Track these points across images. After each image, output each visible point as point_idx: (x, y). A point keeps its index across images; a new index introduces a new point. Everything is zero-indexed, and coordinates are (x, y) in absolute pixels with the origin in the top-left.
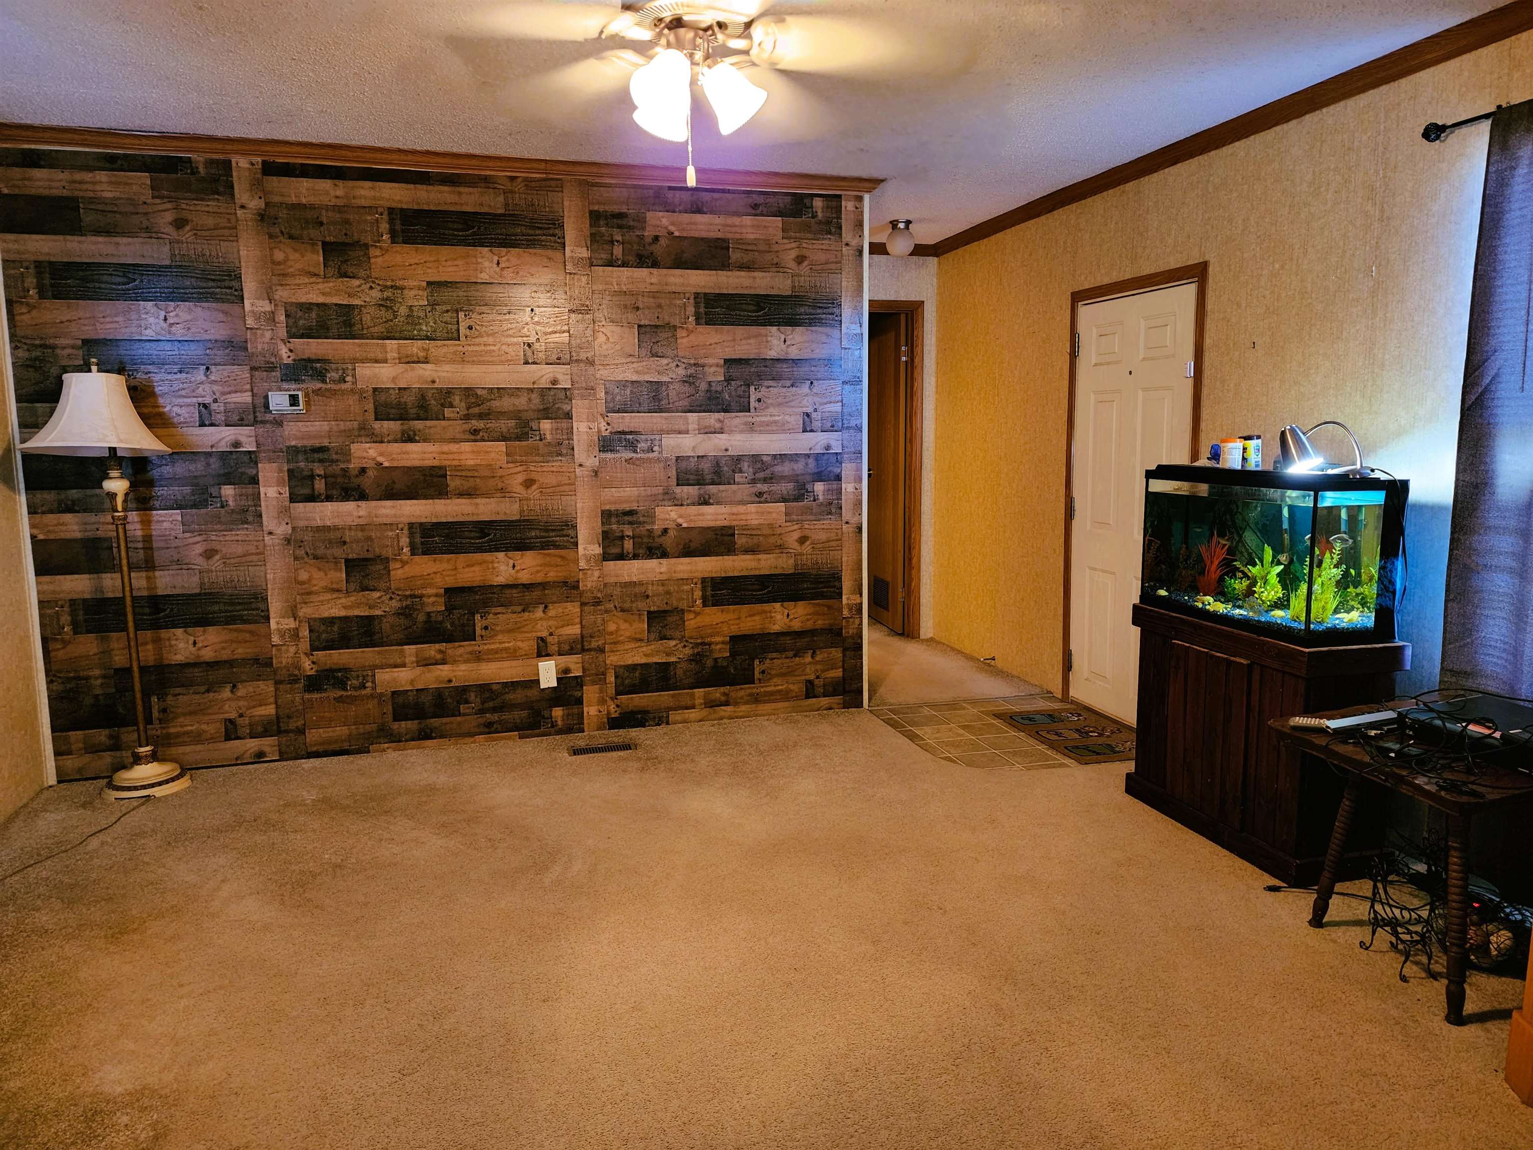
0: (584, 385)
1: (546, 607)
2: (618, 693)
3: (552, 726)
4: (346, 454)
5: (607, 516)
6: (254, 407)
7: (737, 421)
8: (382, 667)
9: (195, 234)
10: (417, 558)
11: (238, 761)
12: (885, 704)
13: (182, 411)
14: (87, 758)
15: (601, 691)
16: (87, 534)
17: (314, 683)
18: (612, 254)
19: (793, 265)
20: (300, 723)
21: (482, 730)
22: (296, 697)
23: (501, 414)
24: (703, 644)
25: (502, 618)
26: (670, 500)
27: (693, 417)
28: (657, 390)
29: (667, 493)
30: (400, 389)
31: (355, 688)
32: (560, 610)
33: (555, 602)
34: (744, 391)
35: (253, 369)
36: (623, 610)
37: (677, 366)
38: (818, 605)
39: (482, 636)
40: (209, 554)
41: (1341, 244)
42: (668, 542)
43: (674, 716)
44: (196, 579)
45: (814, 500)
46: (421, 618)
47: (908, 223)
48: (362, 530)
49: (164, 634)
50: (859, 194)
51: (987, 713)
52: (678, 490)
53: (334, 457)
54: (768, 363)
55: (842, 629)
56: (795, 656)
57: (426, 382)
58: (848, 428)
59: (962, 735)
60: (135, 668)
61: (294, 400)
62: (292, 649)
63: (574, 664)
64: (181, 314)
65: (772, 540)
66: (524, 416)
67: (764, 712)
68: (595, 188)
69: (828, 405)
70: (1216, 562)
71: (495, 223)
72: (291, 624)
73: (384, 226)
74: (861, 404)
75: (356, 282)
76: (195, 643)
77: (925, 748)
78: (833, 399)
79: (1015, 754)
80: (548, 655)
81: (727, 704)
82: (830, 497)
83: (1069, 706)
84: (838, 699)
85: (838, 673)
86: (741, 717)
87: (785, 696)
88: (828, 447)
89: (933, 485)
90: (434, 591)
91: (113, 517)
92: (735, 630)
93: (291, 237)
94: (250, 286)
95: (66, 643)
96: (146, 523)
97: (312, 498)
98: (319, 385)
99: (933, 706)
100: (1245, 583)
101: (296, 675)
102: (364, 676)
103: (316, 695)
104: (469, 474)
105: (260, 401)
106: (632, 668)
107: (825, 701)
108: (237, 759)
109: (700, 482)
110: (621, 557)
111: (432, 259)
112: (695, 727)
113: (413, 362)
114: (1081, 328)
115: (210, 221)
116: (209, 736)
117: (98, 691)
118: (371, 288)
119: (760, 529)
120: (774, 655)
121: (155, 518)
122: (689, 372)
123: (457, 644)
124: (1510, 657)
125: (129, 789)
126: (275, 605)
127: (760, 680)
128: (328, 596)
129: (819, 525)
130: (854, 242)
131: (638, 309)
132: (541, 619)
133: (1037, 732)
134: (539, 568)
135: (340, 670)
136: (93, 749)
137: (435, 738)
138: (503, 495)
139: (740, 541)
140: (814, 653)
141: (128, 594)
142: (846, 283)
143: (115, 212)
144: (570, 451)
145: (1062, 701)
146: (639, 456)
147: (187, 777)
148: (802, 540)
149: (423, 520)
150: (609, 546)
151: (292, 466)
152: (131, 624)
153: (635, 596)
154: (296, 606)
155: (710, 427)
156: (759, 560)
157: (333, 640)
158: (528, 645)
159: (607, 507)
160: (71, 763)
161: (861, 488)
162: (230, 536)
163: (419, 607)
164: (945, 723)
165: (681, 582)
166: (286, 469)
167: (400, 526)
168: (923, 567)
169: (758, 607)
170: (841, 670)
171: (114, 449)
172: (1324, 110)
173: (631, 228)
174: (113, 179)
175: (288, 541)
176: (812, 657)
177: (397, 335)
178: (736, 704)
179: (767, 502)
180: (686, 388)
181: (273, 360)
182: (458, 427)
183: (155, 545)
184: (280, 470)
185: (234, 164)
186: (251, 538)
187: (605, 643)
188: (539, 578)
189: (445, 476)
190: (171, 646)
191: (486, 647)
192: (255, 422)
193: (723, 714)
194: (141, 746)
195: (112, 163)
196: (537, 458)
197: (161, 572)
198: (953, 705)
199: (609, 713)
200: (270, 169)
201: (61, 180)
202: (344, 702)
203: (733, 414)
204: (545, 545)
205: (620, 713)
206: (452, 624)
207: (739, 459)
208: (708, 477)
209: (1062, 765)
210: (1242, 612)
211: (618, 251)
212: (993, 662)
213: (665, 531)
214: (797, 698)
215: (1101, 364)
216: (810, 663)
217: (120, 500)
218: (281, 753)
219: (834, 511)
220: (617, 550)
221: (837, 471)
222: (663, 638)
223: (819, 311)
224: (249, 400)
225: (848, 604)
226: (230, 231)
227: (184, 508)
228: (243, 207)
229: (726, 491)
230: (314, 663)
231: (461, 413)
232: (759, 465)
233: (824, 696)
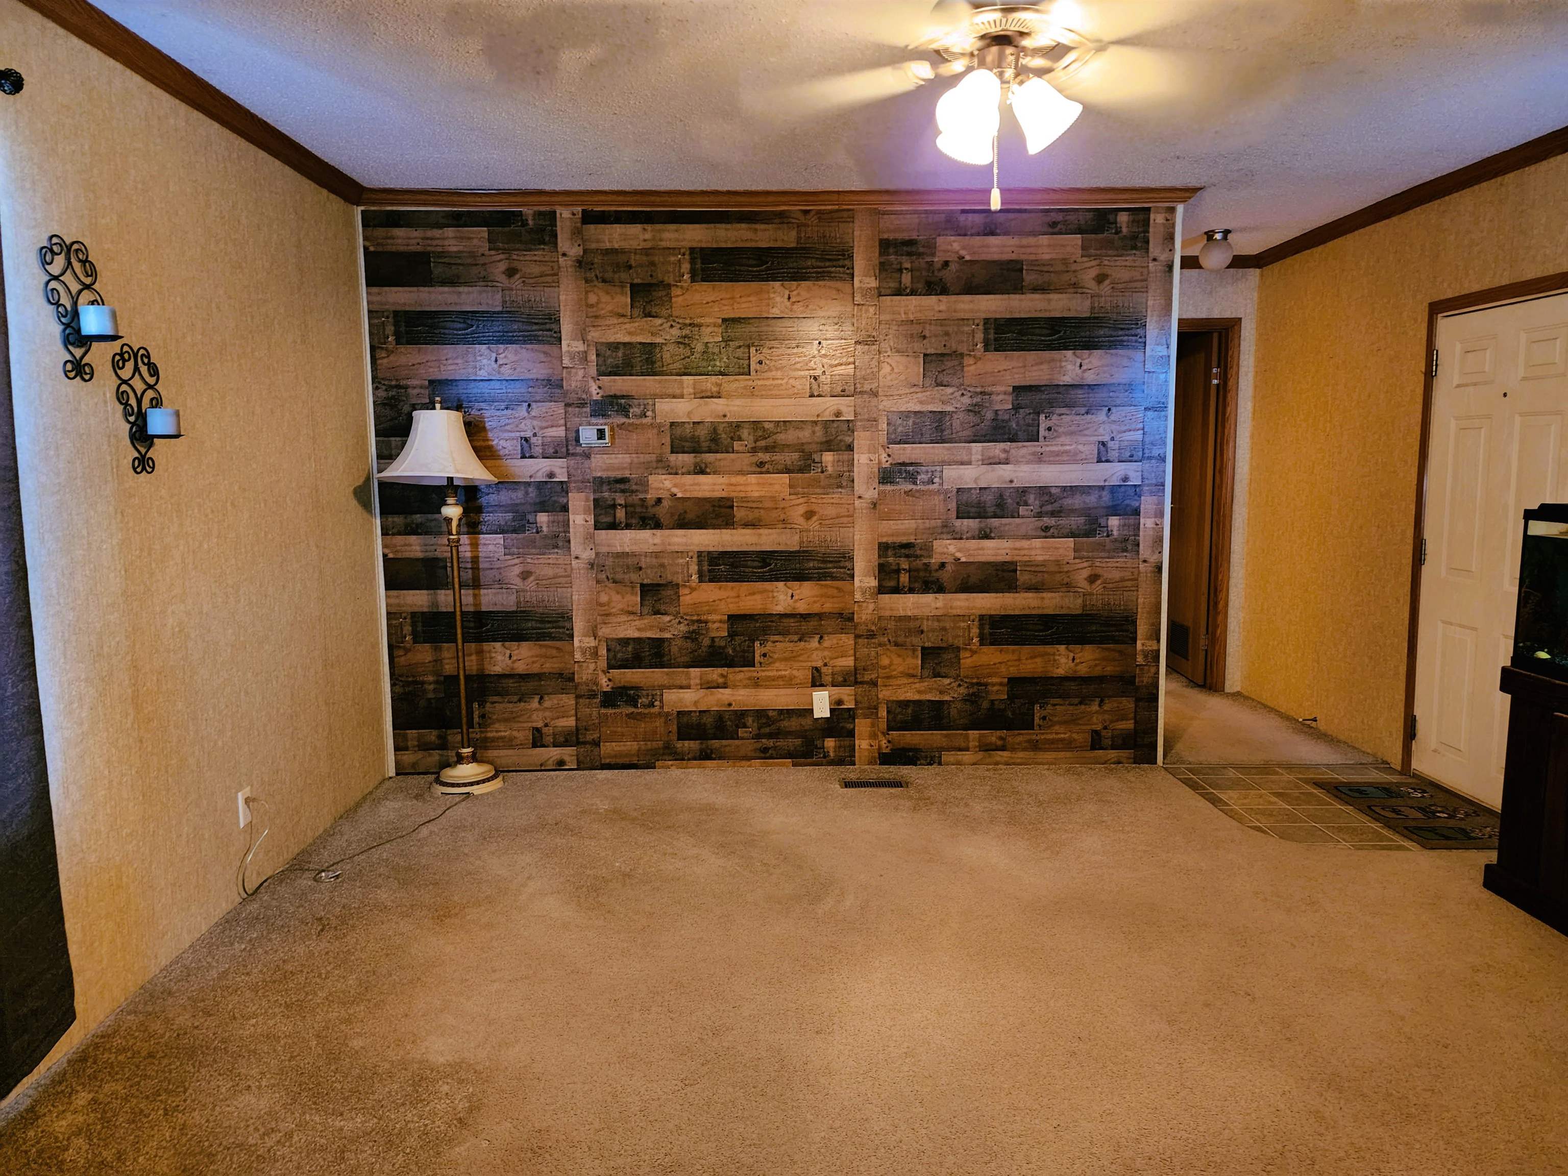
0: (866, 417)
1: (821, 638)
2: (890, 728)
3: (825, 757)
4: (644, 484)
5: (884, 548)
6: (567, 440)
7: (1023, 451)
8: (669, 688)
9: (523, 282)
10: (704, 585)
11: (542, 768)
12: (1183, 762)
13: (507, 444)
14: (420, 755)
15: (873, 725)
16: (427, 554)
17: (609, 700)
18: (900, 283)
19: (1092, 284)
20: (596, 736)
21: (758, 754)
22: (593, 711)
23: (786, 447)
24: (979, 684)
25: (779, 646)
26: (948, 533)
27: (977, 447)
28: (940, 421)
29: (946, 526)
30: (694, 423)
31: (644, 706)
32: (835, 641)
33: (830, 633)
34: (1033, 420)
35: (567, 405)
36: (896, 645)
37: (963, 394)
38: (1106, 649)
39: (761, 663)
40: (525, 575)
42: (945, 576)
43: (946, 757)
44: (513, 598)
46: (706, 642)
47: (1226, 232)
48: (656, 557)
49: (486, 646)
50: (1171, 205)
51: (1307, 781)
52: (958, 523)
53: (634, 487)
54: (1061, 389)
55: (1134, 677)
56: (1081, 703)
57: (718, 416)
58: (1150, 458)
59: (1275, 803)
60: (462, 677)
61: (601, 434)
62: (592, 666)
63: (848, 695)
64: (509, 356)
65: (1058, 577)
66: (807, 448)
67: (1045, 761)
68: (885, 217)
69: (1127, 433)
71: (787, 258)
72: (591, 642)
73: (686, 267)
74: (1165, 432)
75: (658, 321)
76: (510, 657)
77: (1231, 814)
78: (1133, 427)
79: (1340, 829)
80: (822, 685)
81: (1003, 748)
82: (1125, 532)
83: (1410, 780)
84: (1127, 753)
85: (1129, 725)
86: (1019, 764)
87: (1068, 745)
88: (1126, 479)
89: (1246, 521)
90: (718, 617)
91: (449, 540)
92: (1013, 671)
93: (604, 281)
94: (566, 328)
95: (407, 651)
96: (475, 545)
97: (613, 526)
98: (623, 420)
99: (1238, 767)
101: (594, 691)
102: (653, 695)
103: (610, 711)
104: (754, 505)
105: (572, 435)
106: (905, 704)
107: (1113, 754)
108: (541, 765)
109: (982, 515)
110: (896, 590)
111: (728, 296)
112: (969, 770)
113: (707, 397)
114: (1442, 341)
115: (537, 270)
116: (519, 742)
117: (431, 695)
118: (672, 326)
119: (1044, 565)
120: (1057, 701)
121: (482, 542)
122: (975, 400)
123: (737, 669)
125: (453, 785)
126: (579, 625)
127: (1040, 726)
128: (625, 618)
129: (1112, 563)
130: (1163, 257)
131: (924, 337)
132: (817, 649)
133: (1369, 807)
134: (815, 599)
135: (632, 688)
136: (425, 747)
137: (714, 759)
138: (784, 526)
139: (1023, 578)
140: (1102, 701)
141: (458, 609)
142: (1153, 301)
143: (459, 264)
144: (850, 484)
145: (1401, 773)
146: (919, 487)
147: (500, 778)
148: (1093, 579)
149: (711, 549)
150: (884, 579)
151: (598, 495)
152: (459, 636)
153: (910, 630)
154: (596, 627)
155: (994, 457)
156: (1043, 598)
157: (627, 660)
158: (803, 674)
159: (885, 540)
160: (409, 757)
161: (1162, 523)
162: (543, 559)
163: (704, 632)
164: (1253, 788)
165: (957, 618)
166: (592, 498)
167: (690, 554)
168: (1231, 612)
169: (1041, 648)
170: (1132, 721)
171: (452, 478)
173: (920, 255)
174: (458, 235)
175: (592, 565)
176: (1100, 706)
177: (693, 371)
178: (1013, 750)
179: (1053, 537)
180: (972, 418)
181: (584, 396)
182: (745, 460)
183: (481, 566)
184: (587, 500)
185: (558, 215)
186: (560, 562)
187: (878, 677)
188: (816, 608)
189: (732, 507)
190: (491, 658)
191: (763, 674)
192: (568, 454)
193: (998, 759)
194: (464, 748)
195: (458, 220)
196: (818, 491)
197: (486, 591)
198: (1266, 769)
199: (880, 748)
200: (589, 218)
201: (416, 238)
202: (634, 719)
203: (1020, 444)
204: (822, 576)
205: (892, 749)
206: (734, 650)
207: (1024, 491)
208: (991, 510)
209: (1400, 848)
211: (906, 278)
212: (1314, 724)
213: (943, 565)
214: (1081, 748)
215: (1467, 385)
216: (1096, 712)
217: (454, 524)
218: (579, 762)
219: (1130, 548)
220: (892, 584)
221: (1135, 504)
222: (937, 675)
223: (1120, 333)
224: (563, 434)
225: (1143, 651)
226: (553, 277)
227: (506, 533)
228: (564, 255)
229: (1009, 524)
230: (610, 680)
231: (749, 446)
232: (1046, 498)
233: (1112, 749)
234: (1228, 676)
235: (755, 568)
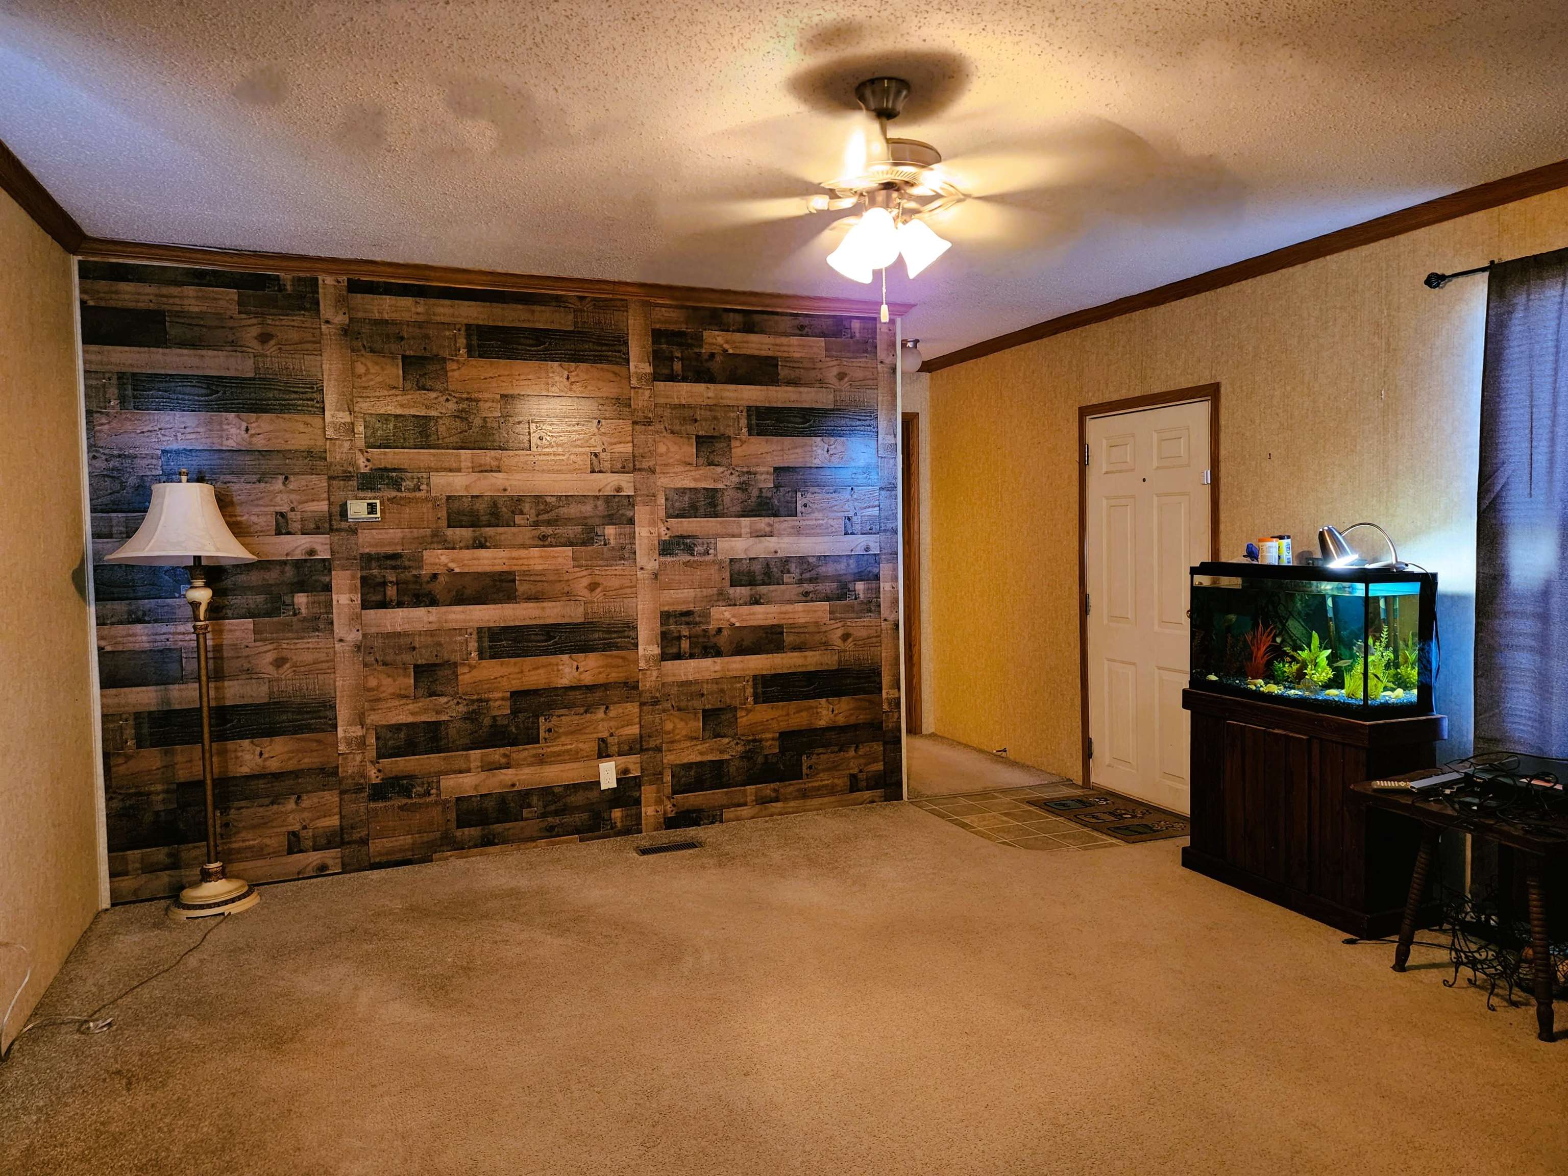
0: (645, 492)
1: (607, 708)
2: (675, 792)
3: (612, 828)
4: (418, 560)
5: (666, 617)
6: (330, 515)
7: (785, 525)
8: (447, 773)
9: (280, 349)
10: (484, 663)
11: (300, 876)
12: (924, 796)
13: (261, 520)
14: (143, 878)
15: (658, 791)
16: (156, 644)
17: (379, 792)
18: (672, 370)
19: (834, 381)
20: (364, 834)
21: (543, 834)
22: (360, 806)
23: (568, 520)
24: (754, 741)
25: (566, 720)
26: (724, 600)
27: (745, 521)
28: (713, 497)
29: (721, 594)
30: (472, 497)
31: (420, 796)
32: (621, 711)
33: (616, 703)
34: (791, 497)
35: (331, 478)
36: (679, 709)
37: (732, 474)
38: (860, 699)
39: (546, 739)
40: (279, 663)
41: (1350, 371)
42: (722, 641)
43: (727, 814)
44: (264, 689)
45: (856, 599)
46: (487, 721)
47: (916, 342)
48: (432, 636)
49: (230, 745)
50: (892, 316)
51: (1022, 801)
52: (731, 591)
53: (407, 563)
54: (813, 471)
55: (882, 723)
56: (840, 751)
57: (498, 490)
58: (885, 531)
59: (1007, 822)
60: (209, 782)
61: (372, 509)
62: (359, 758)
63: (633, 763)
64: (262, 425)
65: (817, 637)
66: (590, 522)
67: (812, 807)
68: (657, 309)
69: (867, 510)
70: (1263, 649)
71: (564, 340)
72: (358, 731)
73: (462, 341)
74: (896, 509)
75: (433, 395)
76: (261, 754)
77: (980, 835)
78: (871, 504)
79: (1064, 837)
80: (608, 756)
81: (777, 800)
82: (869, 595)
83: (1091, 792)
84: (879, 792)
85: (880, 766)
86: (790, 813)
87: (832, 791)
88: (868, 549)
90: (500, 695)
91: (195, 627)
92: (783, 726)
93: (372, 351)
94: (331, 398)
95: (128, 758)
96: (218, 632)
97: (384, 604)
98: (394, 494)
99: (967, 796)
100: (1295, 667)
101: (362, 784)
102: (428, 783)
103: (381, 804)
104: (538, 578)
105: (336, 509)
106: (689, 766)
107: (867, 794)
108: (299, 873)
109: (752, 583)
110: (678, 656)
111: (507, 373)
112: (749, 823)
113: (486, 471)
114: (1090, 438)
115: (294, 336)
116: (271, 850)
117: (160, 807)
118: (447, 400)
119: (806, 627)
120: (821, 750)
121: (227, 628)
122: (743, 479)
123: (521, 747)
124: (1536, 724)
125: (202, 907)
126: (343, 713)
127: (807, 775)
128: (397, 703)
129: (860, 622)
130: (888, 361)
131: (696, 421)
132: (602, 720)
133: (1076, 817)
134: (601, 670)
135: (405, 777)
136: (151, 868)
137: (497, 844)
138: (568, 598)
139: (788, 639)
140: (857, 747)
141: (205, 704)
142: (882, 397)
143: (202, 326)
144: (633, 555)
145: (1082, 788)
147: (255, 894)
148: (845, 637)
149: (492, 625)
150: (667, 646)
151: (365, 573)
152: (206, 736)
153: (691, 694)
154: (363, 714)
155: (761, 530)
156: (805, 657)
157: (399, 747)
158: (589, 746)
159: (666, 609)
160: (127, 884)
161: (897, 587)
162: (302, 643)
163: (485, 711)
164: (985, 811)
165: (734, 680)
166: (359, 576)
167: (469, 631)
169: (806, 703)
170: (882, 763)
171: (200, 557)
172: (1328, 257)
173: (690, 346)
174: (200, 294)
175: (358, 648)
176: (856, 751)
177: (472, 445)
178: (786, 800)
179: (812, 601)
180: (740, 495)
181: (351, 469)
182: (526, 534)
183: (225, 655)
184: (353, 577)
185: (320, 282)
186: (321, 645)
187: (662, 743)
188: (601, 679)
189: (514, 581)
190: (237, 758)
191: (549, 750)
192: (331, 530)
193: (773, 810)
194: (210, 862)
195: (200, 278)
196: (601, 563)
197: (231, 683)
198: (985, 794)
199: (665, 812)
200: (355, 287)
201: (148, 294)
202: (408, 810)
203: (782, 519)
204: (607, 647)
205: (676, 813)
206: (517, 727)
207: (787, 561)
208: (759, 578)
209: (1111, 845)
210: (1297, 692)
211: (677, 366)
212: (1005, 754)
213: (720, 630)
214: (842, 792)
215: (1112, 472)
216: (854, 758)
217: (202, 609)
218: (343, 865)
219: (873, 608)
220: (674, 650)
221: (875, 570)
222: (717, 735)
223: (858, 423)
224: (326, 508)
225: (887, 699)
226: (316, 344)
227: (258, 616)
228: (327, 322)
229: (776, 591)
230: (379, 771)
231: (531, 520)
232: (805, 566)
233: (867, 790)
234: (924, 720)
235: (539, 642)
